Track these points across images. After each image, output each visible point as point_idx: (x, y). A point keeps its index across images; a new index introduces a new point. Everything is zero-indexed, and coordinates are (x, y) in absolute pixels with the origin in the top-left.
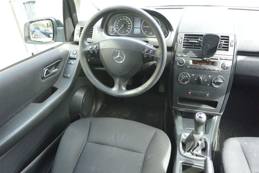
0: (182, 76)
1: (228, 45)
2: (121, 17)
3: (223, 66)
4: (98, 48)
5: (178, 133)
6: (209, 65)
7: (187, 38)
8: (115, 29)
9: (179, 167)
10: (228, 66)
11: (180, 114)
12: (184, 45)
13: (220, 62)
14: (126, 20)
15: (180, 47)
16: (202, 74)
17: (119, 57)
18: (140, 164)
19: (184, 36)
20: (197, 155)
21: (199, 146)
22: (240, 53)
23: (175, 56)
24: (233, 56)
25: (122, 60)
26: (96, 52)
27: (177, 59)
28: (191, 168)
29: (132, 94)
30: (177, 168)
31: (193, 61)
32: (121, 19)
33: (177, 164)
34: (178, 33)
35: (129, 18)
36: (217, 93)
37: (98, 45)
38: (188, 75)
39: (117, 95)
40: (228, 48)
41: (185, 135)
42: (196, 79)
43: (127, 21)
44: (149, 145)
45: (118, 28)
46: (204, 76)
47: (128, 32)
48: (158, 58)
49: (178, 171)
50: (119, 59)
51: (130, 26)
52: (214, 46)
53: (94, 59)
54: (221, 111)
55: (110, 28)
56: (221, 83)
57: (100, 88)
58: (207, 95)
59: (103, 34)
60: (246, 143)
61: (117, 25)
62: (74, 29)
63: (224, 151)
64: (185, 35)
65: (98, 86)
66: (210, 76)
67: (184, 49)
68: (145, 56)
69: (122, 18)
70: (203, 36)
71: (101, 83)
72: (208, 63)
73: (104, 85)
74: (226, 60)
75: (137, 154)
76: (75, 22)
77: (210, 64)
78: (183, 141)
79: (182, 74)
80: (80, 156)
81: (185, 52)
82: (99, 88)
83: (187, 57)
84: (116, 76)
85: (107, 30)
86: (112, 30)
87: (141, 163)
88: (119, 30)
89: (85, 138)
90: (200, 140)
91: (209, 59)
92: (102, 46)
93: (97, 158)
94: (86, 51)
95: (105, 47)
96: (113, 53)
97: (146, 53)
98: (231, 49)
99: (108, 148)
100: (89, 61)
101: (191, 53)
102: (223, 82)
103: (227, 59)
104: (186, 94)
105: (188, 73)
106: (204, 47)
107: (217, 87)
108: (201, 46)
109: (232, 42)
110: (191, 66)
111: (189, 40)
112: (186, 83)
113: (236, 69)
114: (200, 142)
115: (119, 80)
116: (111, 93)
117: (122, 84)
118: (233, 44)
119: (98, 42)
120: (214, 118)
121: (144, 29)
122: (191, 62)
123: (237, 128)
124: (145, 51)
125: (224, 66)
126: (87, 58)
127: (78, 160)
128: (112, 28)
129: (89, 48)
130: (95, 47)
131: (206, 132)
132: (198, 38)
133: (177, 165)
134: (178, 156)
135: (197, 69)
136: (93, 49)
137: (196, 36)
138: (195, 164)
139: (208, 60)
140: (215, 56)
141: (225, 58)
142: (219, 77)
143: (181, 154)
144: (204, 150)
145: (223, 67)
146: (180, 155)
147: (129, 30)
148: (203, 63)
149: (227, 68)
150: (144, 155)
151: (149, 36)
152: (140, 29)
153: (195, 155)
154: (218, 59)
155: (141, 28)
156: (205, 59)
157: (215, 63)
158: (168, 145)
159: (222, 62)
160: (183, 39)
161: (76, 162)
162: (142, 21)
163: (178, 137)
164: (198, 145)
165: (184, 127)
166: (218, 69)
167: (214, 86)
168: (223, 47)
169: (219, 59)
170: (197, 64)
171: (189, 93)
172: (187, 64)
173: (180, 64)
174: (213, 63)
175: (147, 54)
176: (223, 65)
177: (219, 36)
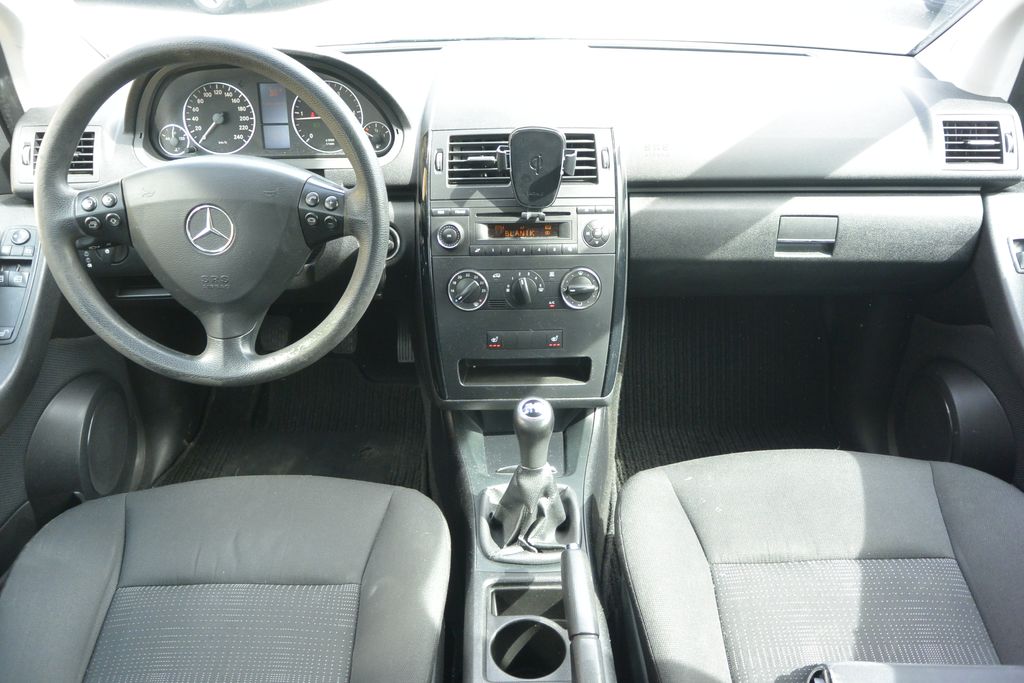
0: (462, 284)
1: (593, 163)
2: (207, 87)
3: (588, 233)
4: (120, 205)
5: (473, 489)
6: (544, 235)
7: (462, 148)
8: (187, 133)
9: (483, 601)
10: (605, 234)
11: (475, 424)
12: (451, 174)
13: (578, 224)
14: (228, 95)
15: (439, 183)
16: (524, 269)
17: (210, 232)
18: (346, 623)
19: (448, 143)
20: (540, 550)
21: (544, 516)
22: (638, 187)
23: (426, 215)
24: (616, 198)
25: (223, 241)
26: (114, 222)
27: (433, 224)
28: (524, 597)
29: (281, 368)
30: (476, 604)
31: (492, 227)
32: (208, 95)
33: (476, 593)
34: (427, 135)
35: (240, 86)
36: (581, 328)
37: (117, 195)
38: (479, 280)
39: (221, 379)
40: (594, 172)
41: (496, 491)
42: (508, 290)
43: (234, 101)
44: (372, 549)
45: (199, 128)
46: (533, 276)
47: (241, 143)
48: (358, 221)
49: (483, 612)
50: (211, 239)
51: (246, 118)
52: (549, 169)
53: (112, 254)
54: (606, 390)
55: (168, 130)
56: (591, 291)
57: (148, 363)
58: (554, 339)
59: (140, 152)
60: (690, 478)
61: (193, 119)
62: (6, 141)
63: (622, 515)
64: (453, 139)
65: (137, 353)
66: (552, 274)
67: (454, 186)
68: (309, 220)
69: (211, 89)
70: (510, 137)
71: (150, 343)
72: (540, 228)
73: (162, 349)
74: (596, 212)
75: (329, 588)
76: (8, 115)
77: (547, 233)
78: (491, 514)
79: (460, 277)
80: (96, 646)
81: (458, 200)
82: (142, 360)
83: (466, 215)
84: (208, 307)
85: (155, 140)
86: (176, 136)
87: (349, 617)
88: (204, 137)
89: (111, 575)
90: (546, 494)
91: (542, 214)
92: (135, 197)
93: (170, 639)
94: (70, 221)
95: (149, 200)
96: (183, 221)
97: (311, 209)
98: (605, 175)
99: (212, 594)
100: (90, 265)
101: (480, 201)
102: (596, 289)
103: (598, 209)
104: (485, 346)
105: (478, 270)
106: (519, 176)
107: (580, 306)
108: (506, 173)
109: (605, 153)
110: (485, 247)
111: (468, 155)
112: (477, 306)
113: (632, 242)
114: (545, 503)
115: (224, 320)
116: (196, 373)
117: (237, 334)
118: (608, 158)
119: (118, 180)
120: (590, 417)
121: (301, 125)
122: (484, 233)
123: (674, 447)
124: (309, 201)
125: (593, 233)
126: (78, 251)
127: (88, 667)
128: (177, 129)
129: (79, 209)
130: (107, 200)
131: (567, 468)
132: (494, 147)
133: (475, 597)
134: (479, 564)
135: (508, 254)
136: (100, 209)
137: (488, 141)
138: (537, 579)
139: (538, 219)
140: (558, 204)
141: (593, 208)
142: (580, 274)
143: (487, 556)
144: (564, 528)
145: (591, 239)
146: (487, 561)
147: (246, 134)
148: (525, 230)
149: (603, 241)
150: (355, 588)
151: (325, 153)
152: (287, 127)
153: (535, 549)
154: (568, 214)
155: (290, 124)
156: (529, 215)
157: (562, 228)
158: (438, 533)
159: (584, 220)
160: (447, 151)
161: (81, 676)
162: (290, 97)
163: (474, 502)
164: (541, 513)
165: (493, 467)
166: (575, 246)
167: (570, 308)
168: (578, 172)
169: (573, 212)
170: (503, 236)
171: (494, 340)
172: (472, 238)
173: (448, 241)
174: (556, 229)
175: (315, 213)
176: (589, 230)
177: (562, 134)
